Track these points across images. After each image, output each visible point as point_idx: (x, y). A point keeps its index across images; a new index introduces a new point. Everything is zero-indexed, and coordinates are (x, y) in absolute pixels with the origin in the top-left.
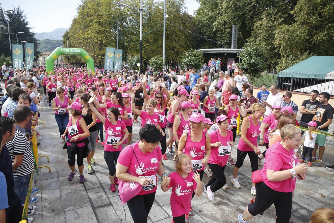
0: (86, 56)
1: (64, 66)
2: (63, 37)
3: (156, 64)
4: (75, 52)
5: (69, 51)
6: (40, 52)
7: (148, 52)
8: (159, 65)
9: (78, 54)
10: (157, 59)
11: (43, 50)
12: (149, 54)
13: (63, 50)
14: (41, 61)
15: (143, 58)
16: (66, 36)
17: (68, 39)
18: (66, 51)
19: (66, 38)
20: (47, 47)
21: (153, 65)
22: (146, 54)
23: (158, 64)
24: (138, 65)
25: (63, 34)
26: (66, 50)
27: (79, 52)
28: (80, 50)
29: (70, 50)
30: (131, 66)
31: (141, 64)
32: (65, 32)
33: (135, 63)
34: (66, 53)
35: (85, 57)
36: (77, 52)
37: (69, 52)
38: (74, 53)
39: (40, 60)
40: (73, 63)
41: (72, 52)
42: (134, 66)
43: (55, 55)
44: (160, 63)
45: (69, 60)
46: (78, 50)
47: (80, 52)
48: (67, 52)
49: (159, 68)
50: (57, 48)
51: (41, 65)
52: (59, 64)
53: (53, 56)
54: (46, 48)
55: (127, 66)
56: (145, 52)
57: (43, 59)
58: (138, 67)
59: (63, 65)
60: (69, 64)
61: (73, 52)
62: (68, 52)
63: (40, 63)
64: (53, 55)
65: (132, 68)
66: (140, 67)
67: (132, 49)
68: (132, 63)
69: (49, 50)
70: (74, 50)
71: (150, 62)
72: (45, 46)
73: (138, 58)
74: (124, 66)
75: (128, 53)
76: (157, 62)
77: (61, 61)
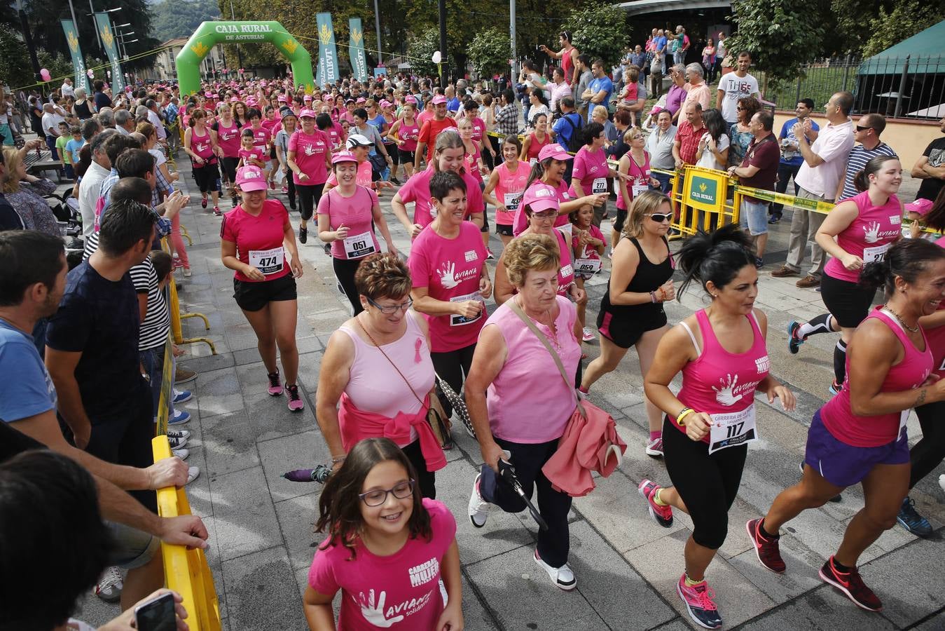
0: (287, 43)
1: (230, 77)
3: (489, 55)
4: (254, 33)
5: (237, 31)
6: (160, 39)
7: (466, 22)
8: (498, 58)
9: (262, 37)
10: (489, 41)
11: (166, 32)
12: (468, 27)
13: (220, 29)
14: (163, 67)
15: (453, 40)
18: (228, 30)
20: (176, 25)
21: (478, 59)
22: (459, 28)
23: (493, 54)
24: (437, 57)
26: (230, 26)
27: (265, 31)
28: (267, 26)
29: (240, 29)
30: (417, 64)
31: (444, 55)
33: (426, 55)
34: (231, 37)
35: (285, 45)
36: (260, 34)
37: (237, 34)
38: (253, 37)
39: (160, 64)
40: (249, 68)
41: (245, 33)
42: (426, 65)
43: (199, 44)
44: (498, 53)
45: (242, 57)
46: (262, 26)
47: (268, 31)
48: (231, 34)
49: (496, 65)
50: (203, 24)
51: (165, 78)
52: (213, 72)
53: (194, 49)
54: (173, 27)
55: (406, 66)
56: (457, 21)
57: (170, 61)
58: (434, 66)
59: (226, 75)
60: (241, 71)
61: (249, 34)
62: (235, 34)
63: (163, 73)
65: (420, 71)
66: (442, 65)
67: (420, 14)
68: (420, 55)
69: (184, 31)
70: (250, 27)
71: (471, 49)
72: (172, 21)
73: (435, 41)
74: (397, 66)
75: (407, 26)
76: (489, 48)
77: (218, 62)
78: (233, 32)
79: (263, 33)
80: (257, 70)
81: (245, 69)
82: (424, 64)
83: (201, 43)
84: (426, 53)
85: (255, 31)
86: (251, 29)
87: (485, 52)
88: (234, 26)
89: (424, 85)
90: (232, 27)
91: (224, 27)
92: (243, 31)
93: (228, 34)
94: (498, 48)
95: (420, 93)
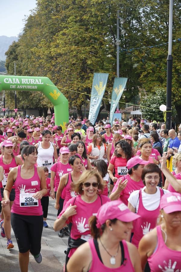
0: (53, 93)
1: (7, 113)
2: (6, 54)
4: (30, 85)
5: (19, 83)
9: (36, 87)
13: (7, 81)
15: (174, 95)
16: (11, 53)
17: (16, 59)
18: (13, 82)
19: (12, 56)
24: (163, 108)
25: (6, 49)
26: (14, 79)
27: (38, 83)
28: (40, 80)
29: (21, 81)
30: (147, 112)
32: (11, 44)
33: (155, 105)
34: (14, 87)
35: (51, 94)
36: (34, 85)
38: (29, 87)
40: (23, 109)
41: (24, 84)
42: (154, 112)
45: (17, 101)
46: (37, 80)
47: (40, 83)
48: (14, 84)
55: (139, 112)
58: (161, 114)
59: (4, 112)
60: (16, 110)
61: (27, 85)
62: (17, 85)
65: (149, 117)
66: (167, 113)
67: (150, 76)
68: (150, 105)
70: (28, 80)
73: (162, 95)
74: (130, 113)
75: (140, 85)
78: (16, 83)
79: (36, 85)
80: (27, 110)
81: (18, 109)
82: (152, 112)
85: (32, 83)
86: (28, 82)
88: (17, 79)
89: (153, 127)
90: (15, 80)
91: (10, 79)
92: (23, 83)
93: (12, 84)
95: (149, 132)
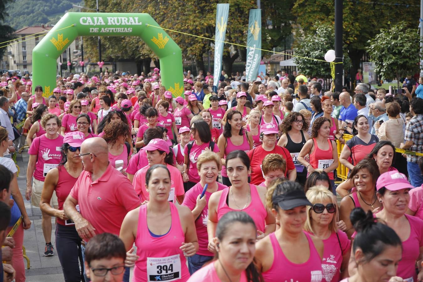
0: (157, 38)
1: (87, 69)
3: (394, 54)
4: (121, 26)
5: (103, 24)
6: (12, 26)
7: (364, 14)
8: (405, 57)
9: (130, 30)
10: (395, 38)
11: (21, 19)
12: (367, 19)
13: (84, 21)
14: (13, 56)
15: (347, 34)
18: (94, 22)
20: (32, 12)
21: (381, 59)
22: (356, 20)
23: (400, 53)
24: (330, 56)
26: (95, 18)
27: (134, 24)
28: (136, 19)
29: (106, 21)
30: (304, 63)
31: (339, 54)
33: (317, 53)
34: (95, 30)
35: (154, 40)
36: (128, 27)
37: (103, 26)
38: (119, 30)
39: (10, 53)
40: (110, 61)
41: (112, 26)
42: (316, 63)
43: (60, 37)
44: (406, 51)
45: (102, 48)
46: (131, 18)
47: (137, 24)
48: (97, 26)
49: (404, 66)
50: (67, 15)
51: (13, 68)
52: (68, 64)
53: (54, 41)
54: (28, 14)
55: (291, 63)
56: (354, 12)
57: (22, 50)
58: (327, 66)
59: (83, 67)
60: (100, 63)
61: (115, 26)
62: (100, 27)
63: (12, 63)
64: (55, 35)
65: (308, 71)
66: (336, 65)
67: (309, 5)
68: (308, 53)
69: (40, 19)
70: (118, 20)
71: (373, 46)
72: (28, 8)
73: (328, 36)
74: (278, 63)
75: (294, 19)
76: (396, 46)
77: (74, 53)
78: (99, 24)
79: (131, 26)
80: (118, 64)
81: (103, 61)
82: (313, 63)
83: (62, 35)
84: (317, 50)
85: (123, 24)
86: (118, 22)
87: (391, 50)
88: (100, 18)
89: (314, 88)
90: (98, 19)
91: (89, 18)
92: (109, 24)
93: (92, 26)
94: (408, 45)
